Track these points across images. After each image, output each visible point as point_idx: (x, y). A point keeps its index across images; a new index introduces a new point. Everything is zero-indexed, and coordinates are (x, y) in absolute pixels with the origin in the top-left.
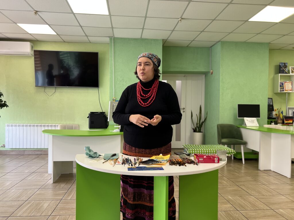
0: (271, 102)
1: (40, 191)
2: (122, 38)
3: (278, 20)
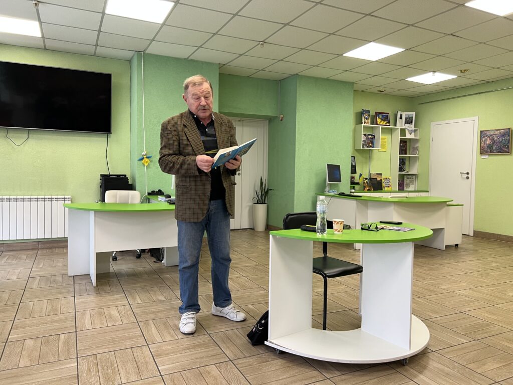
0: (353, 162)
1: (79, 299)
2: (156, 56)
3: (374, 58)
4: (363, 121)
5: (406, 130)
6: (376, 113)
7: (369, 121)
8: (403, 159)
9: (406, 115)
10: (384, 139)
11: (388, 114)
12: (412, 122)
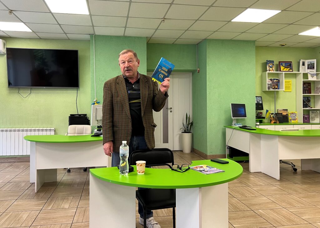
0: (260, 101)
1: (17, 202)
2: (103, 36)
4: (268, 69)
5: (308, 74)
6: (280, 62)
7: (274, 68)
8: (308, 98)
9: (308, 62)
10: (289, 82)
11: (291, 62)
12: (314, 68)
